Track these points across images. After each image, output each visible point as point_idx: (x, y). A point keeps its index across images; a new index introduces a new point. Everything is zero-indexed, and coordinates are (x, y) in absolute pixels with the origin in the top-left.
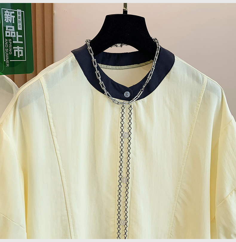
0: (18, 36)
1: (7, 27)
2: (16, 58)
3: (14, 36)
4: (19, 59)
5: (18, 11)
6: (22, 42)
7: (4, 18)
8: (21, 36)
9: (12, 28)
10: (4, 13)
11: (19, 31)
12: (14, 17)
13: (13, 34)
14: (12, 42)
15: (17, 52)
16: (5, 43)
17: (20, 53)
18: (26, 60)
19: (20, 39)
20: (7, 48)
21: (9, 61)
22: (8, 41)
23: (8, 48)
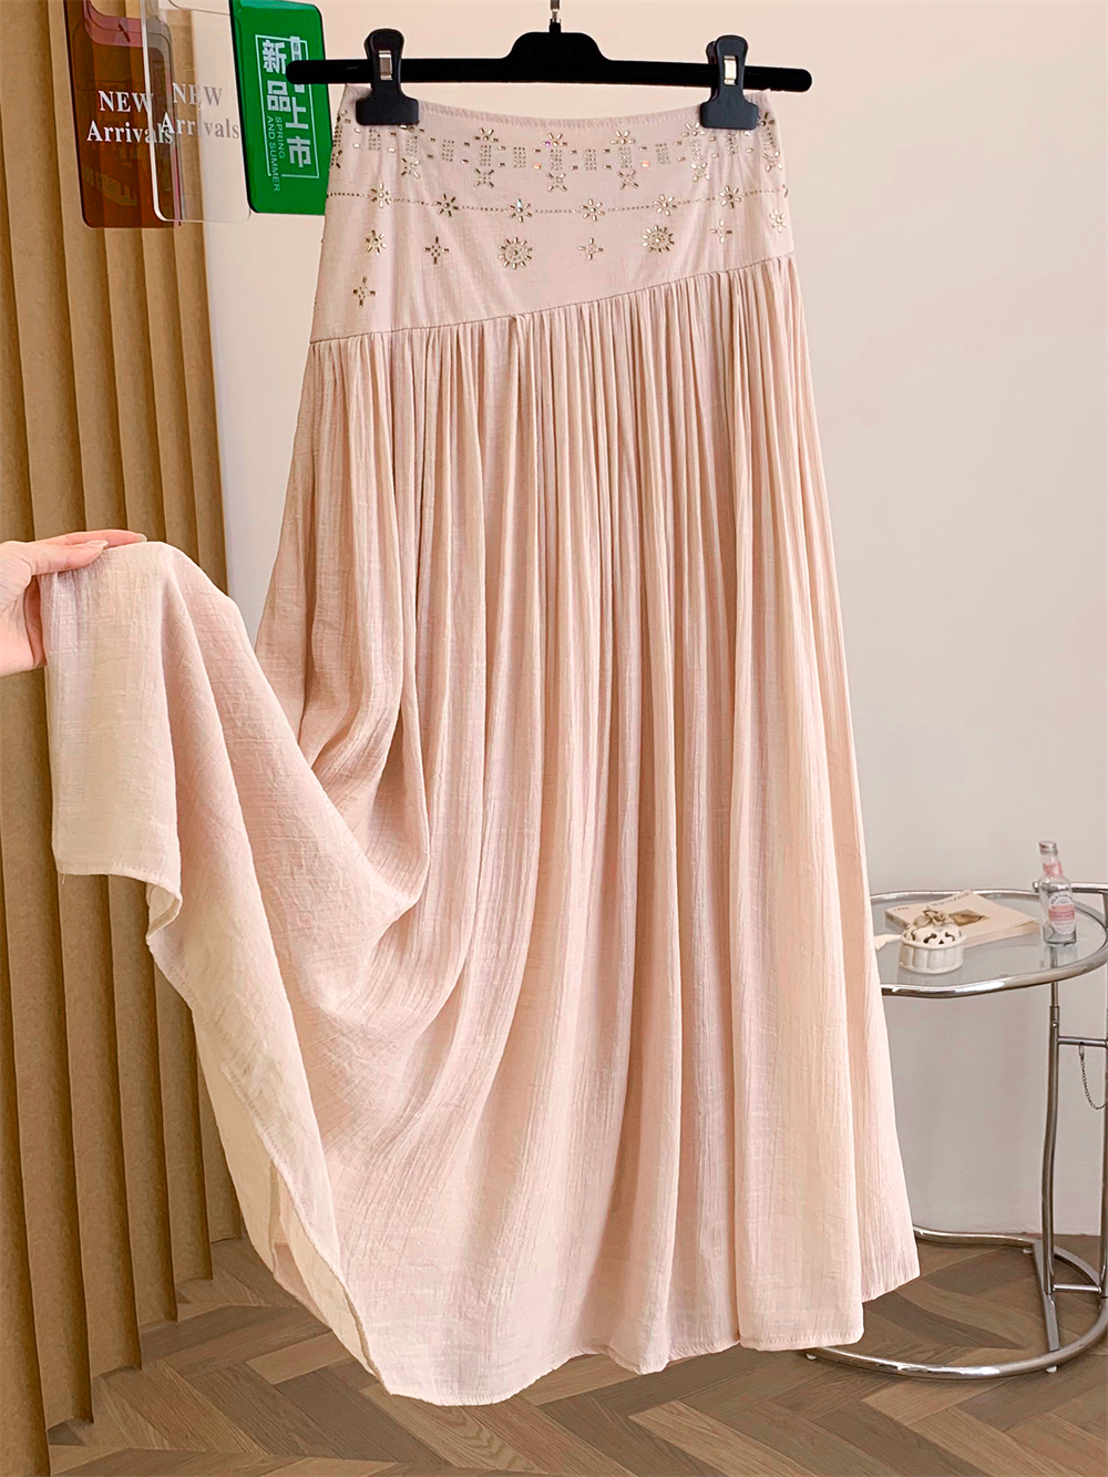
0: (297, 109)
1: (271, 84)
2: (295, 168)
3: (288, 109)
4: (301, 171)
5: (294, 40)
6: (306, 127)
7: (262, 62)
8: (304, 110)
9: (281, 88)
10: (261, 48)
11: (298, 95)
12: (284, 56)
13: (285, 104)
14: (284, 125)
15: (296, 153)
16: (267, 127)
17: (304, 153)
18: (318, 177)
19: (303, 118)
20: (273, 141)
21: (280, 176)
22: (273, 122)
23: (276, 140)
